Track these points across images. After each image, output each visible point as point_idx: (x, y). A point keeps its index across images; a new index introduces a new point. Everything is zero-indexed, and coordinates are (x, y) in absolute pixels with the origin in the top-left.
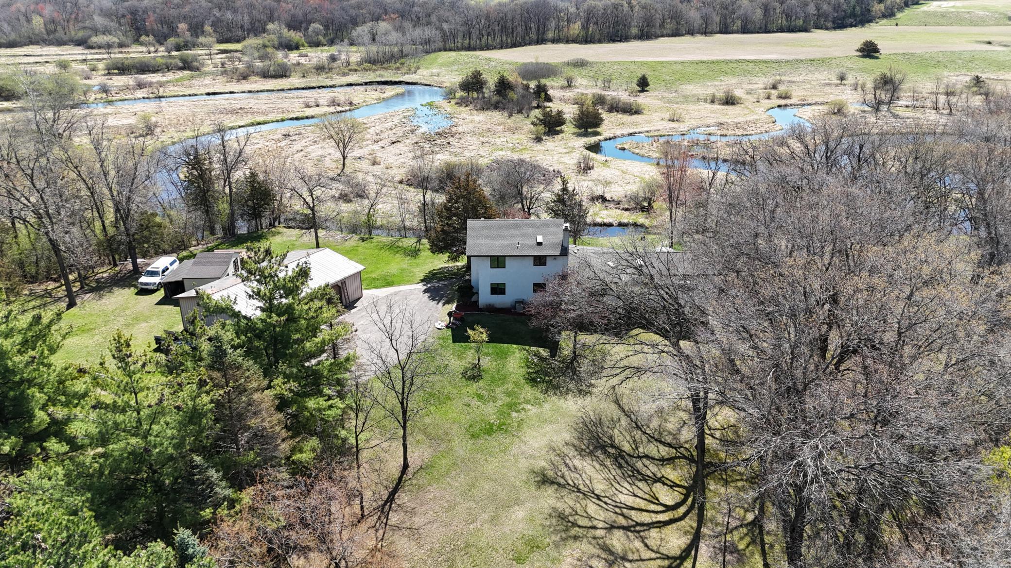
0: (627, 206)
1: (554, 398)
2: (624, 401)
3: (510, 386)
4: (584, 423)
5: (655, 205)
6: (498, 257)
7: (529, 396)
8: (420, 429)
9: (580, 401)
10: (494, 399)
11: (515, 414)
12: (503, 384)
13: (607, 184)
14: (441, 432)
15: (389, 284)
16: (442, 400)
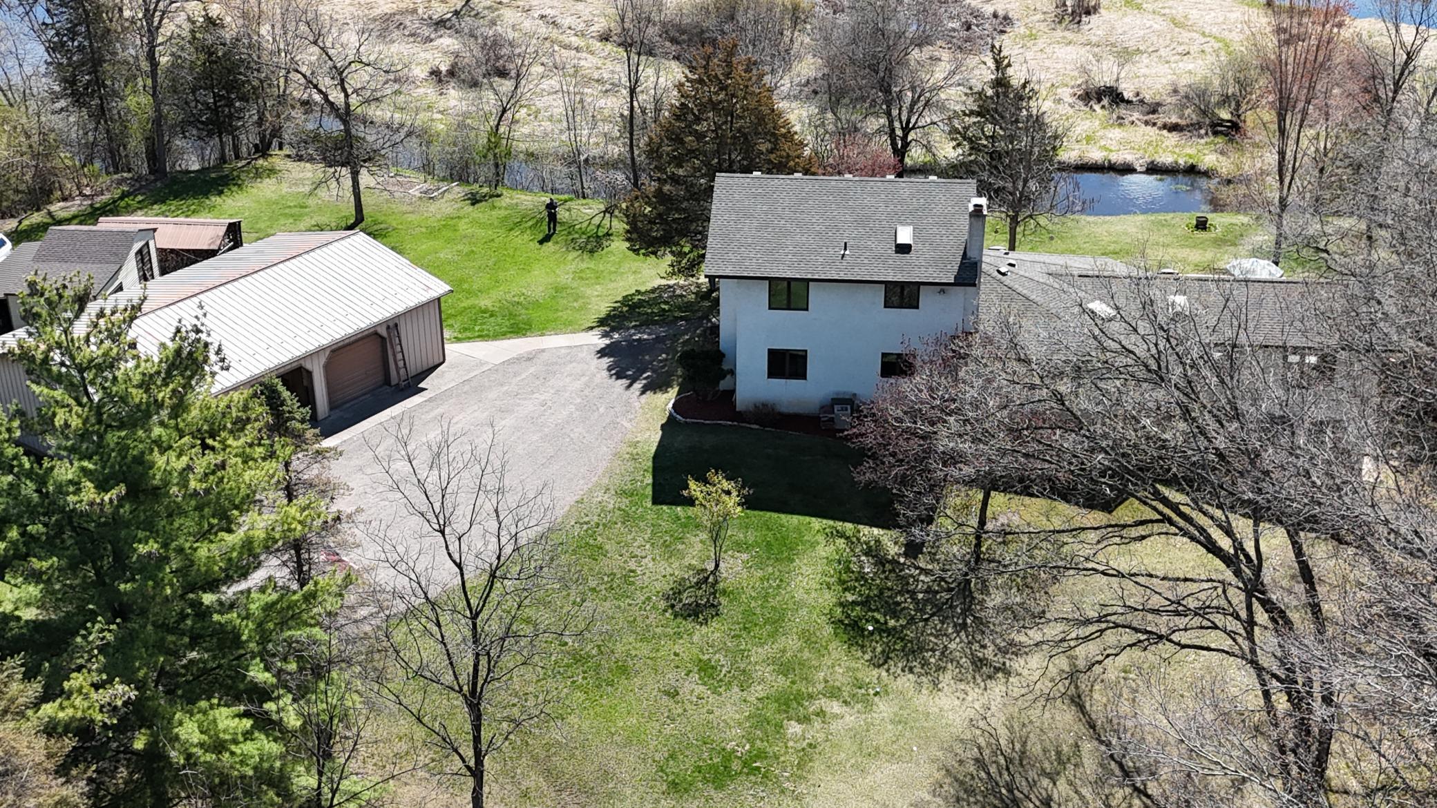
0: (1174, 119)
1: (906, 682)
2: (1097, 701)
3: (791, 643)
4: (980, 763)
5: (1250, 118)
6: (789, 281)
7: (840, 677)
8: (535, 759)
9: (974, 693)
10: (744, 679)
11: (794, 728)
12: (773, 635)
13: (1126, 55)
14: (589, 772)
15: (518, 329)
16: (605, 674)
